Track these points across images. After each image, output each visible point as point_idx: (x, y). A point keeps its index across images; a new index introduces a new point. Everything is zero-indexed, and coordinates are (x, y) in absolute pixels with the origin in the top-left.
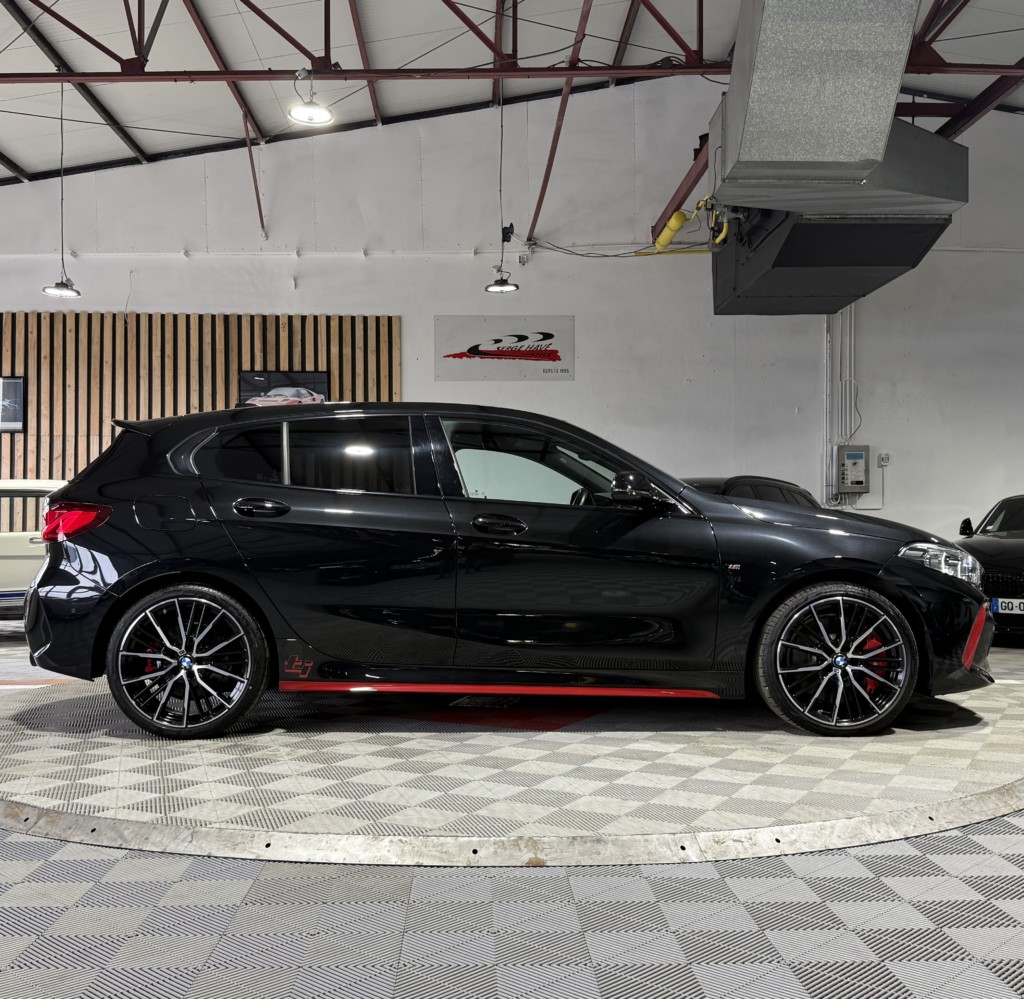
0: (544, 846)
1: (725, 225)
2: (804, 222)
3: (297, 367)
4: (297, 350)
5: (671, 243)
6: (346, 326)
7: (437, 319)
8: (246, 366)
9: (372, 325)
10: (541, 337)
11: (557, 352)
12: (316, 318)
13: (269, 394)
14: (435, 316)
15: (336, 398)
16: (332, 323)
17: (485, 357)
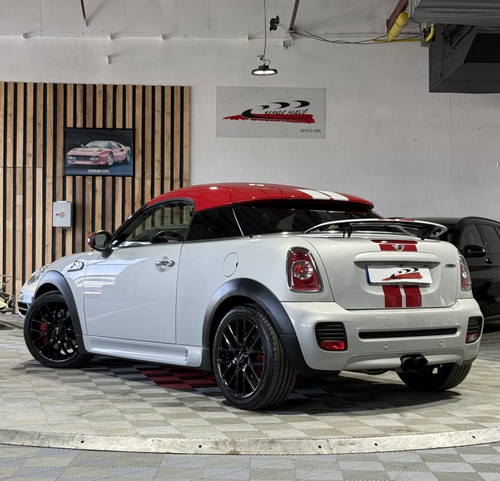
0: (240, 444)
1: (432, 29)
2: (484, 32)
3: (109, 125)
4: (110, 112)
5: (400, 34)
6: (147, 93)
7: (219, 89)
8: (70, 124)
9: (168, 93)
10: (300, 104)
11: (312, 116)
12: (124, 87)
13: (87, 146)
14: (217, 87)
15: (139, 150)
16: (137, 91)
17: (255, 120)
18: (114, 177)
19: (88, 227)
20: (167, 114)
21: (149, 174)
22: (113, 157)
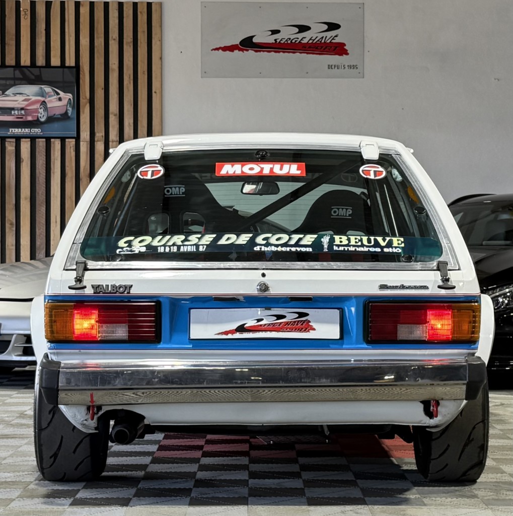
3: (41, 61)
4: (41, 41)
6: (97, 13)
7: (204, 6)
9: (128, 13)
10: (326, 27)
11: (344, 45)
12: (62, 3)
13: (7, 93)
14: (202, 2)
15: (86, 97)
16: (82, 10)
17: (260, 51)
18: (48, 140)
19: (10, 215)
20: (128, 43)
21: (101, 134)
22: (46, 109)
